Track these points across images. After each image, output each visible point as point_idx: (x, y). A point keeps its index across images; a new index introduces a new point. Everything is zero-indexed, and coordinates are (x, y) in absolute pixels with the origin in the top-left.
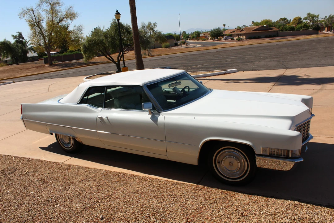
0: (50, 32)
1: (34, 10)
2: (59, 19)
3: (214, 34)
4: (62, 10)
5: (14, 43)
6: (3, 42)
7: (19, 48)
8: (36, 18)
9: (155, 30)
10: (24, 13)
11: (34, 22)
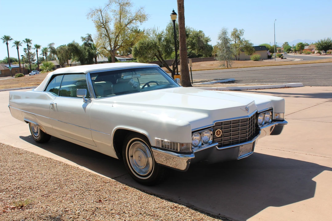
0: (117, 34)
1: (102, 10)
2: (127, 20)
3: (322, 46)
4: (132, 11)
5: (82, 46)
6: (71, 43)
7: (86, 50)
8: (103, 19)
9: (242, 38)
10: (92, 13)
11: (101, 23)
